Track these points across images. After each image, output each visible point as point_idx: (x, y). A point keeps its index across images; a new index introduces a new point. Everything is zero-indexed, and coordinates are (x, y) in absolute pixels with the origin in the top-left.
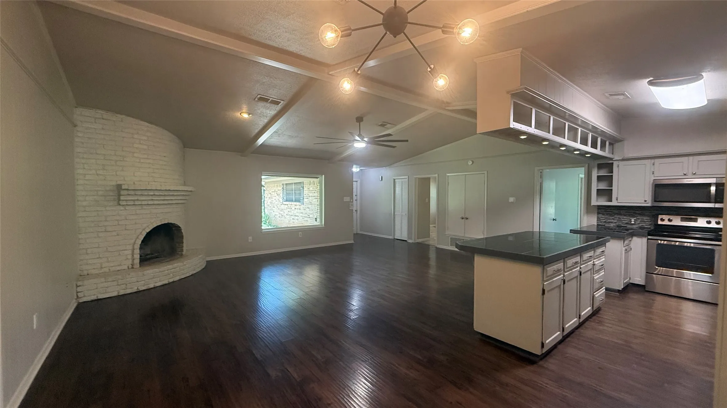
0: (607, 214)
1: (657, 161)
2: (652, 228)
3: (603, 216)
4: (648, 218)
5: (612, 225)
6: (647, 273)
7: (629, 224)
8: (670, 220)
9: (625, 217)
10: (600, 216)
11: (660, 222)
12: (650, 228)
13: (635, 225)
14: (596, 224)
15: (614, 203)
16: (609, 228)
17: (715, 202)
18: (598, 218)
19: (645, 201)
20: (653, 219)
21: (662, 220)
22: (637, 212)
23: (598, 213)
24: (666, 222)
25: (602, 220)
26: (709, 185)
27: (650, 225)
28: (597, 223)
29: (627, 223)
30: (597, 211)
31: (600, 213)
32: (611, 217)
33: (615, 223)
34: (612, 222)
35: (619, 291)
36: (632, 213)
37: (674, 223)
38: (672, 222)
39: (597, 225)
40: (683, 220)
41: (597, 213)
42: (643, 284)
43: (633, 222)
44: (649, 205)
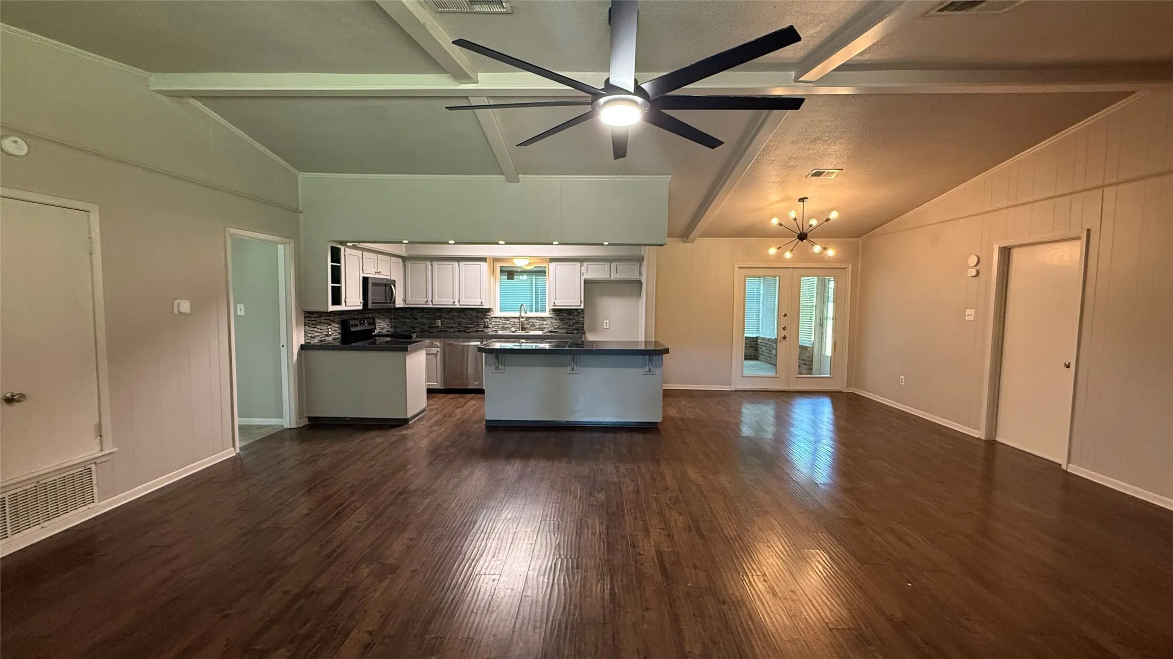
0: (312, 325)
4: (338, 325)
7: (327, 336)
11: (352, 329)
12: (339, 338)
13: (331, 336)
14: (305, 343)
18: (306, 333)
19: (361, 303)
22: (331, 318)
28: (305, 340)
30: (304, 321)
31: (306, 324)
32: (314, 329)
36: (329, 320)
43: (330, 333)
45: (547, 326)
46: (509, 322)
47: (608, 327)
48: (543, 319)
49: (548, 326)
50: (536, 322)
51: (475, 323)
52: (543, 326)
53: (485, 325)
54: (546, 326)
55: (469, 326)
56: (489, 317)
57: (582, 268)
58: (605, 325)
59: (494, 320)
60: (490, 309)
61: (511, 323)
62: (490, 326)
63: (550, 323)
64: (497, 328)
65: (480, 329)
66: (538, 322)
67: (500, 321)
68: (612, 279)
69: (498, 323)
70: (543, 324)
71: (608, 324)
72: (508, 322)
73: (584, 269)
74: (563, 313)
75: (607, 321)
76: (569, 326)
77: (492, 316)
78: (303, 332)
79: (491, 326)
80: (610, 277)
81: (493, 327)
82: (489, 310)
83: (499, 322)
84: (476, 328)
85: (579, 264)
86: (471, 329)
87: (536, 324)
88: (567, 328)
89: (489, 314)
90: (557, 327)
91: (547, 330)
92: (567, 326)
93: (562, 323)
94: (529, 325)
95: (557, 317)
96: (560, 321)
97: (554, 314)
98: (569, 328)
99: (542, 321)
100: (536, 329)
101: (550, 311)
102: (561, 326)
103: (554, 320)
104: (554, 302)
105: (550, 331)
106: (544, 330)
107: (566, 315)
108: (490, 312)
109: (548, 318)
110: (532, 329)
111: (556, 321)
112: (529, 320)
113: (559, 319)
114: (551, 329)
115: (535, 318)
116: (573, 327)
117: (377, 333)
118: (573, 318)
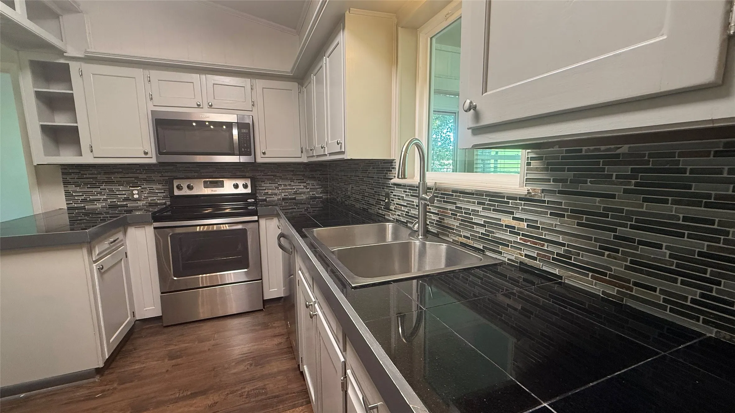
0: (86, 184)
1: (155, 74)
2: (168, 203)
3: (78, 189)
4: (160, 186)
5: (99, 205)
6: (162, 293)
7: (130, 200)
8: (190, 188)
9: (121, 188)
10: (71, 188)
11: (177, 192)
12: (165, 204)
13: (140, 200)
14: (65, 207)
15: (87, 159)
16: (93, 213)
17: (240, 154)
18: (68, 194)
19: (146, 153)
20: (167, 187)
21: (179, 188)
22: (141, 176)
23: (66, 183)
24: (185, 192)
25: (76, 198)
26: (230, 125)
27: (164, 198)
28: (67, 204)
29: (126, 199)
30: (62, 179)
31: (69, 183)
32: (94, 190)
33: (105, 200)
34: (98, 200)
35: (98, 371)
36: (133, 179)
37: (196, 192)
38: (193, 191)
39: (69, 209)
40: (206, 185)
41: (62, 184)
42: (160, 314)
43: (136, 196)
44: (154, 161)
45: (513, 238)
48: (499, 200)
49: (519, 239)
50: (476, 212)
51: (376, 197)
52: (500, 234)
53: (386, 201)
54: (508, 236)
55: (371, 201)
56: (390, 182)
59: (398, 192)
60: (390, 162)
63: (525, 225)
64: (400, 213)
65: (381, 212)
66: (483, 214)
67: (405, 196)
69: (403, 202)
70: (500, 226)
72: (415, 201)
77: (393, 181)
78: (64, 193)
81: (396, 209)
82: (390, 166)
83: (403, 199)
84: (377, 205)
86: (373, 208)
87: (475, 219)
89: (391, 176)
90: (558, 254)
91: (513, 258)
92: (627, 268)
93: (590, 239)
94: (458, 220)
95: (563, 200)
96: (579, 224)
97: (549, 180)
98: (636, 284)
99: (494, 210)
100: (474, 238)
101: (529, 164)
102: (586, 257)
103: (546, 213)
104: (472, 107)
105: (526, 265)
106: (501, 253)
107: (626, 191)
108: (391, 171)
109: (521, 199)
110: (465, 237)
111: (555, 221)
112: (459, 200)
113: (572, 211)
114: (526, 256)
115: (473, 194)
116: (678, 287)
117: (279, 200)
118: (685, 219)
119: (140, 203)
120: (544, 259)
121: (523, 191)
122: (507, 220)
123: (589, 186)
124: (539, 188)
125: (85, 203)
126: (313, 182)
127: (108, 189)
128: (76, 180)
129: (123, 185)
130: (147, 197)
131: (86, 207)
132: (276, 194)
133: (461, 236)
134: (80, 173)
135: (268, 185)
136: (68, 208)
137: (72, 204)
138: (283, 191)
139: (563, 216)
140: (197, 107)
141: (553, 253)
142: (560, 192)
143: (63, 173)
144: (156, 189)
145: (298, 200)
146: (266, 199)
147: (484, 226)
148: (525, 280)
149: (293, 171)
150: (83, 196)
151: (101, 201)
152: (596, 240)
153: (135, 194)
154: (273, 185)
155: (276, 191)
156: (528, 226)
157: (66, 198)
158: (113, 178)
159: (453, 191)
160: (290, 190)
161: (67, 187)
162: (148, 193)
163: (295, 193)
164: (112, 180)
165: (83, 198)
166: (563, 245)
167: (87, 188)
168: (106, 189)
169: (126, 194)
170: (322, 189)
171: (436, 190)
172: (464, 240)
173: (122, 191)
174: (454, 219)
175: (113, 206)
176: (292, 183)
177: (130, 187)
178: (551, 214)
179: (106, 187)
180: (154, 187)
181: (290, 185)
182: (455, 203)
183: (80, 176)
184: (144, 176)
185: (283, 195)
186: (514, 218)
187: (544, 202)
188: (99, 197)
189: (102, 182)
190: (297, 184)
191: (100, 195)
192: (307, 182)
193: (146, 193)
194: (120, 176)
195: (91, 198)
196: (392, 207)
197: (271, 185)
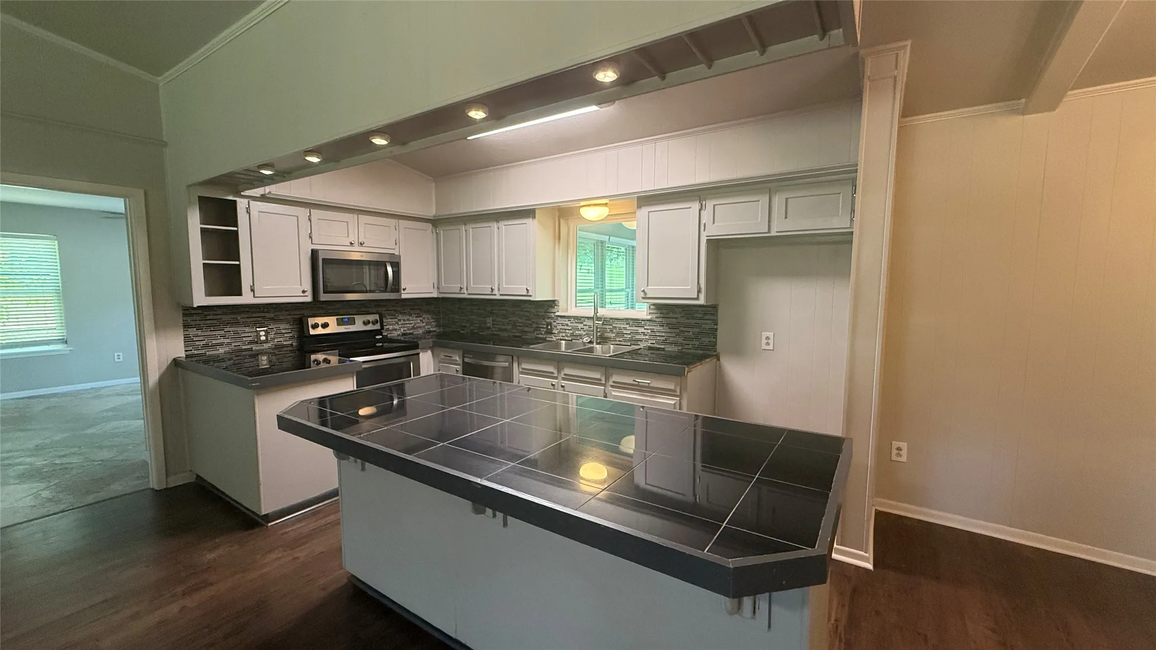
0: (208, 327)
1: (314, 214)
3: (199, 333)
4: (288, 326)
5: (222, 351)
7: (257, 343)
8: (325, 326)
9: (247, 329)
10: (192, 332)
11: (312, 331)
12: (292, 345)
13: (266, 343)
14: (184, 356)
15: (246, 298)
16: (215, 359)
17: (391, 292)
18: (187, 340)
19: (304, 292)
21: (315, 326)
22: (269, 315)
23: (186, 326)
24: (320, 331)
25: (197, 343)
26: (384, 264)
27: (291, 338)
28: (186, 351)
29: (250, 343)
30: (182, 322)
31: (190, 326)
32: (217, 333)
33: (229, 344)
34: (221, 344)
36: (260, 319)
38: (327, 329)
39: (187, 357)
41: (182, 327)
43: (263, 338)
44: (309, 299)
45: (644, 337)
46: (582, 325)
47: (771, 347)
48: (637, 322)
49: (647, 337)
50: (625, 329)
51: (535, 326)
52: (638, 337)
53: (547, 328)
54: (642, 337)
55: (526, 329)
56: (552, 315)
57: (702, 212)
58: (764, 341)
59: (560, 321)
60: (554, 301)
61: (586, 328)
62: (554, 332)
63: (649, 331)
64: (564, 335)
65: (541, 336)
66: (629, 329)
67: (569, 323)
68: (773, 233)
69: (566, 328)
70: (638, 333)
71: (771, 342)
72: (580, 326)
73: (706, 216)
74: (675, 313)
75: (771, 334)
76: (685, 339)
77: (557, 314)
78: (183, 338)
79: (556, 332)
80: (769, 232)
81: (559, 332)
82: (552, 304)
83: (567, 325)
84: (536, 332)
85: (696, 206)
86: (529, 334)
87: (625, 332)
88: (682, 345)
89: (554, 310)
90: (663, 340)
91: (645, 346)
92: (683, 340)
93: (672, 333)
94: (614, 333)
95: (663, 320)
96: (669, 328)
97: (657, 313)
98: (686, 344)
99: (635, 326)
100: (625, 341)
101: (650, 307)
102: (672, 339)
103: (657, 325)
104: (644, 291)
105: (651, 347)
106: (639, 345)
107: (681, 316)
108: (554, 307)
109: (647, 321)
110: (619, 341)
111: (661, 328)
112: (614, 323)
113: (667, 324)
114: (651, 343)
115: (623, 320)
116: (694, 342)
117: (399, 335)
118: (695, 323)
119: (266, 346)
120: (657, 343)
121: (649, 317)
122: (641, 330)
123: (671, 315)
124: (654, 316)
125: (205, 349)
126: (428, 316)
127: (232, 331)
128: (198, 322)
129: (249, 326)
130: (273, 339)
131: (207, 354)
132: (396, 330)
133: (616, 341)
134: (203, 313)
135: (390, 320)
136: (186, 355)
137: (192, 350)
138: (403, 326)
139: (663, 326)
140: (350, 245)
141: (661, 340)
142: (662, 317)
143: (184, 315)
144: (283, 329)
145: (416, 335)
146: (387, 335)
147: (630, 334)
148: (651, 353)
149: (410, 305)
150: (205, 340)
151: (224, 346)
152: (675, 333)
153: (261, 336)
154: (419, 319)
155: (397, 327)
156: (651, 331)
157: (185, 344)
158: (239, 319)
159: (610, 319)
160: (408, 325)
161: (188, 330)
162: (274, 334)
163: (413, 328)
164: (238, 320)
165: (204, 342)
166: (664, 336)
167: (210, 331)
168: (230, 331)
169: (251, 336)
170: (435, 323)
171: (604, 318)
172: (619, 343)
173: (247, 333)
174: (612, 333)
175: (238, 352)
176: (411, 318)
177: (256, 328)
178: (660, 326)
179: (231, 329)
180: (282, 326)
181: (408, 320)
182: (612, 325)
183: (203, 318)
184: (272, 315)
185: (402, 330)
186: (645, 329)
187: (656, 321)
188: (222, 340)
189: (227, 323)
190: (415, 319)
191: (223, 339)
192: (423, 316)
193: (272, 334)
194: (246, 316)
195: (213, 342)
196: (555, 331)
197: (392, 320)
